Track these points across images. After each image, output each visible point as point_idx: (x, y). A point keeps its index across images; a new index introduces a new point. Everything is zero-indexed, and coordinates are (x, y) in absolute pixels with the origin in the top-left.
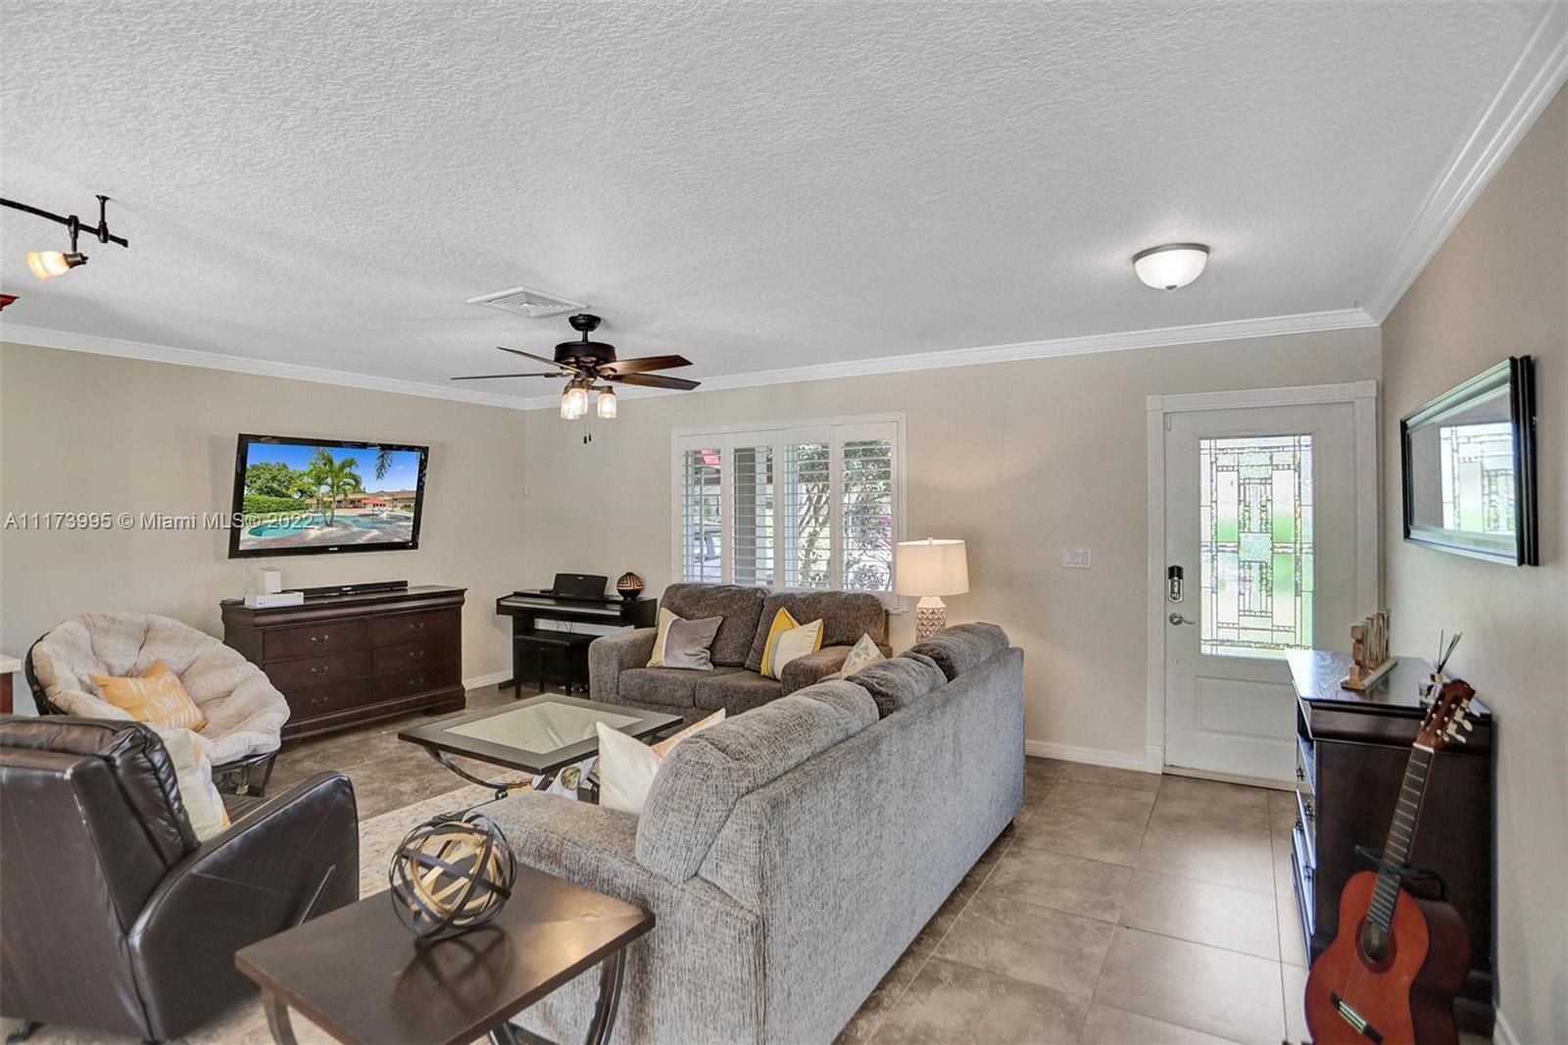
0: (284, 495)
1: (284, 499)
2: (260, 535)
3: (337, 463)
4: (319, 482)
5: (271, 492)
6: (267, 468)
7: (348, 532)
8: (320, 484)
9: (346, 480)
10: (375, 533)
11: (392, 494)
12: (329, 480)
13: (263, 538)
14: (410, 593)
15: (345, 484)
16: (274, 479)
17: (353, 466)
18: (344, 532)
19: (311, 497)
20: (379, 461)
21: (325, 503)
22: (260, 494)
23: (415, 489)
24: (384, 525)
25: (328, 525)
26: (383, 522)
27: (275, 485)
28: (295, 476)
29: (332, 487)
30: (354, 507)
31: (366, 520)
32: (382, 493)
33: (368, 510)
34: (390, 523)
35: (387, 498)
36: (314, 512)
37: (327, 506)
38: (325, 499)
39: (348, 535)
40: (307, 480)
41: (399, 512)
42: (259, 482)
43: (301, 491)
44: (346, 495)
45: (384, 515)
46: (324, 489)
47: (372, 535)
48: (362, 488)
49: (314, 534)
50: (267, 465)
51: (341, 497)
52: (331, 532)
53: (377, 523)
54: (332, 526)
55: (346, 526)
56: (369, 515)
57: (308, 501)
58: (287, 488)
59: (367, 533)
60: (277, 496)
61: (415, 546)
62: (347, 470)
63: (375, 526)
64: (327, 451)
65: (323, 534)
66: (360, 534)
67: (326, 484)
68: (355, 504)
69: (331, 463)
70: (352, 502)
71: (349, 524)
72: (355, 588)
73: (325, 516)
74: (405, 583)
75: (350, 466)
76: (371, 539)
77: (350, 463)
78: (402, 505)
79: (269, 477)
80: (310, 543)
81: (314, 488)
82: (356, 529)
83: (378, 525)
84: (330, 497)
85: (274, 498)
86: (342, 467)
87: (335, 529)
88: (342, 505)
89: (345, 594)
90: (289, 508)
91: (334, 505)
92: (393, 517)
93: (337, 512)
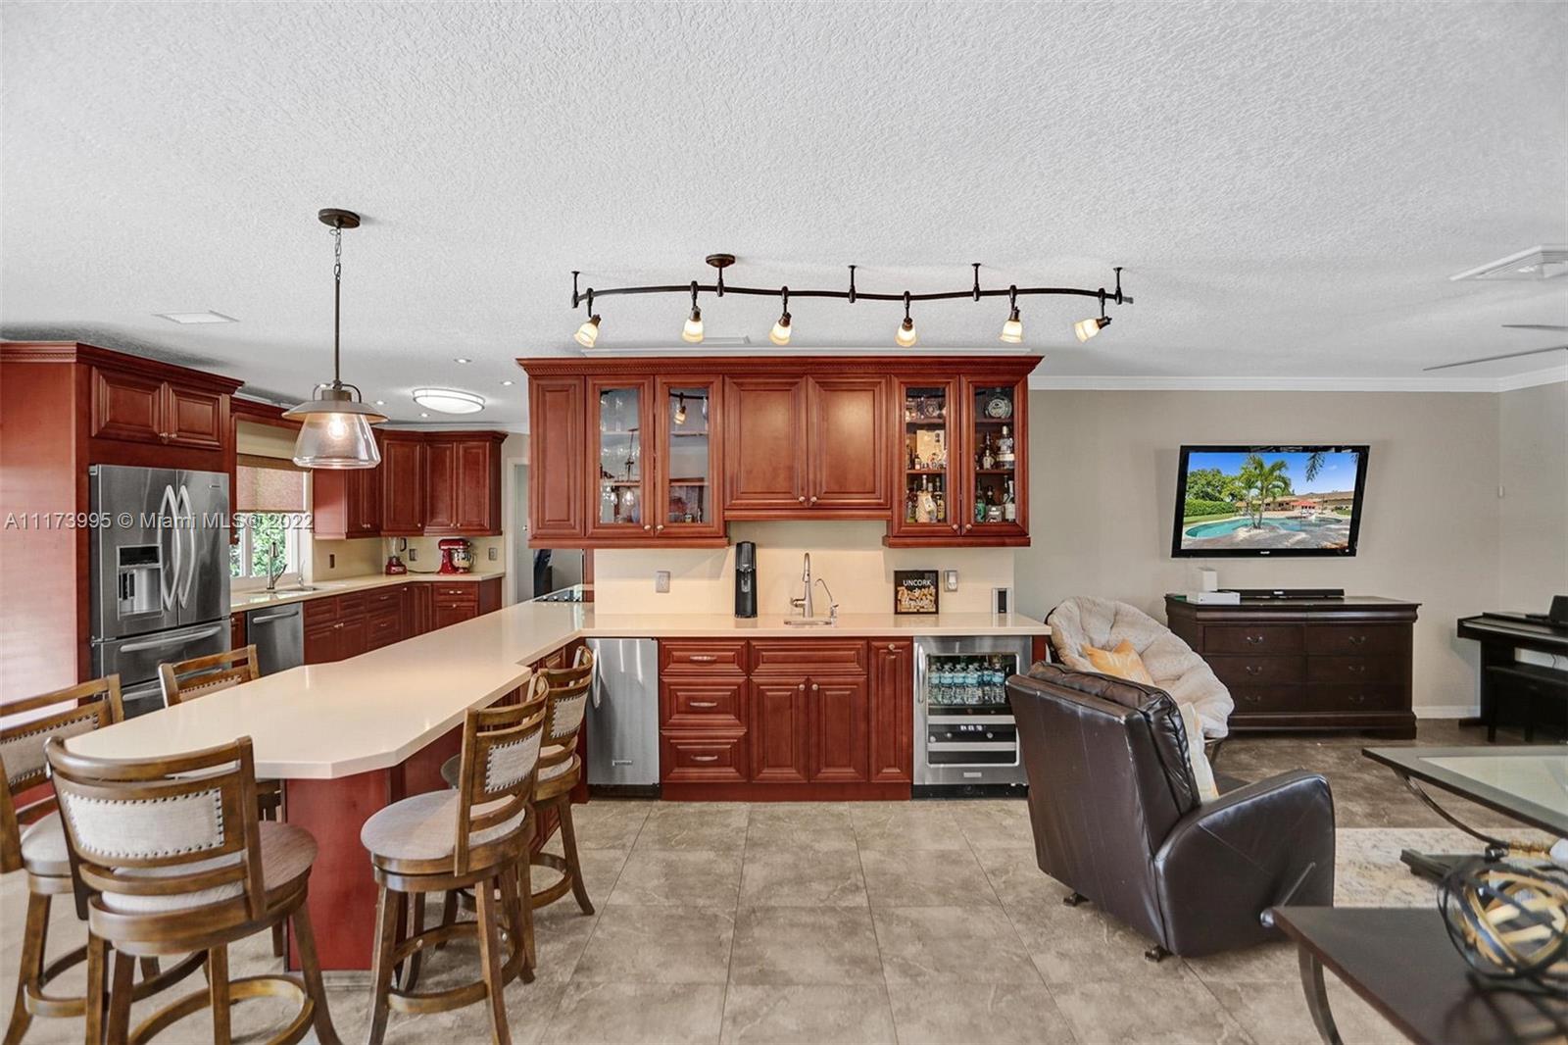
0: (1216, 499)
1: (1218, 503)
2: (1195, 536)
3: (1267, 467)
4: (1250, 485)
5: (1206, 496)
6: (1203, 474)
7: (1276, 534)
8: (1250, 487)
9: (1276, 483)
10: (1303, 535)
11: (1322, 496)
12: (1259, 484)
13: (1198, 538)
14: (1346, 602)
15: (1275, 487)
16: (1209, 484)
17: (1283, 469)
18: (1272, 534)
19: (1241, 500)
20: (1311, 462)
21: (1253, 506)
22: (1197, 498)
23: (1353, 490)
24: (1312, 528)
25: (1255, 527)
26: (1311, 524)
27: (1209, 490)
28: (1227, 481)
29: (1262, 491)
30: (1282, 510)
31: (1295, 522)
32: (1312, 495)
33: (1296, 513)
34: (1319, 526)
35: (1317, 500)
36: (1243, 515)
37: (1256, 508)
38: (1254, 502)
39: (1275, 537)
40: (1238, 484)
41: (1329, 514)
42: (1196, 488)
43: (1232, 495)
44: (1275, 498)
45: (1313, 518)
46: (1254, 492)
47: (1299, 539)
48: (1291, 490)
49: (1242, 536)
50: (1203, 471)
51: (1269, 500)
52: (1260, 534)
53: (1305, 525)
54: (1260, 528)
55: (1273, 529)
56: (1296, 518)
57: (1239, 504)
58: (1220, 492)
59: (1294, 535)
60: (1211, 499)
61: (1353, 553)
62: (1277, 473)
63: (1303, 528)
64: (1258, 456)
65: (1250, 536)
66: (1287, 537)
67: (1256, 487)
68: (1282, 506)
69: (1262, 466)
70: (1281, 504)
71: (1274, 526)
72: (1286, 592)
73: (1253, 519)
74: (1341, 592)
75: (1280, 469)
76: (1299, 542)
77: (1281, 466)
78: (1333, 507)
79: (1204, 482)
80: (1238, 544)
81: (1244, 491)
82: (1283, 532)
83: (1307, 528)
84: (1260, 500)
85: (1208, 502)
86: (1272, 470)
87: (1261, 531)
88: (1272, 506)
89: (1277, 598)
90: (1223, 511)
91: (1262, 508)
92: (1323, 520)
93: (1266, 515)
